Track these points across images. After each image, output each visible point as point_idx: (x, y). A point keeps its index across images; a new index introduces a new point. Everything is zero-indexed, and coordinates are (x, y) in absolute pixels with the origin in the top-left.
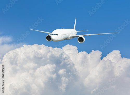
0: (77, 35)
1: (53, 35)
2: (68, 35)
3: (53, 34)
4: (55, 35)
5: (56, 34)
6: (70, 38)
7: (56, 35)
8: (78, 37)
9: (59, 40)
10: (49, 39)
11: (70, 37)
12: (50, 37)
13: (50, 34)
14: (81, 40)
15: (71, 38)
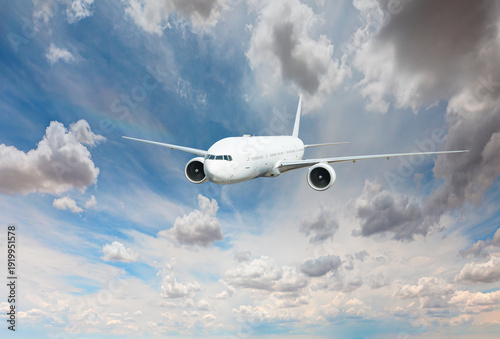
0: (303, 158)
1: (215, 161)
2: (270, 160)
3: (212, 157)
4: (220, 158)
5: (223, 154)
6: (278, 172)
7: (226, 158)
8: (311, 168)
9: (233, 178)
10: (199, 175)
11: (277, 165)
12: (200, 165)
13: (203, 156)
14: (321, 177)
15: (282, 172)
